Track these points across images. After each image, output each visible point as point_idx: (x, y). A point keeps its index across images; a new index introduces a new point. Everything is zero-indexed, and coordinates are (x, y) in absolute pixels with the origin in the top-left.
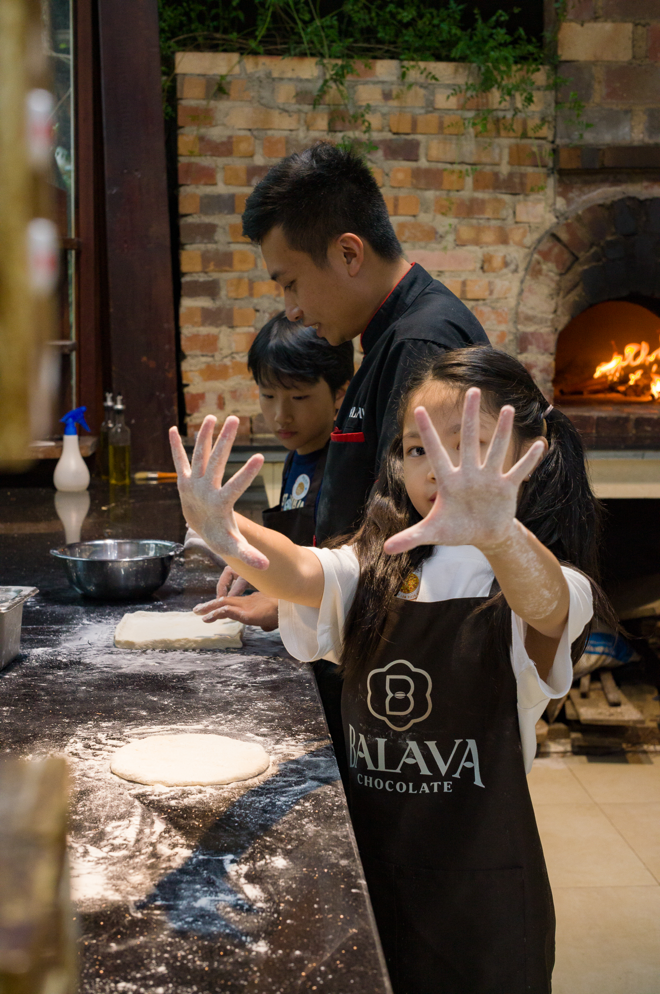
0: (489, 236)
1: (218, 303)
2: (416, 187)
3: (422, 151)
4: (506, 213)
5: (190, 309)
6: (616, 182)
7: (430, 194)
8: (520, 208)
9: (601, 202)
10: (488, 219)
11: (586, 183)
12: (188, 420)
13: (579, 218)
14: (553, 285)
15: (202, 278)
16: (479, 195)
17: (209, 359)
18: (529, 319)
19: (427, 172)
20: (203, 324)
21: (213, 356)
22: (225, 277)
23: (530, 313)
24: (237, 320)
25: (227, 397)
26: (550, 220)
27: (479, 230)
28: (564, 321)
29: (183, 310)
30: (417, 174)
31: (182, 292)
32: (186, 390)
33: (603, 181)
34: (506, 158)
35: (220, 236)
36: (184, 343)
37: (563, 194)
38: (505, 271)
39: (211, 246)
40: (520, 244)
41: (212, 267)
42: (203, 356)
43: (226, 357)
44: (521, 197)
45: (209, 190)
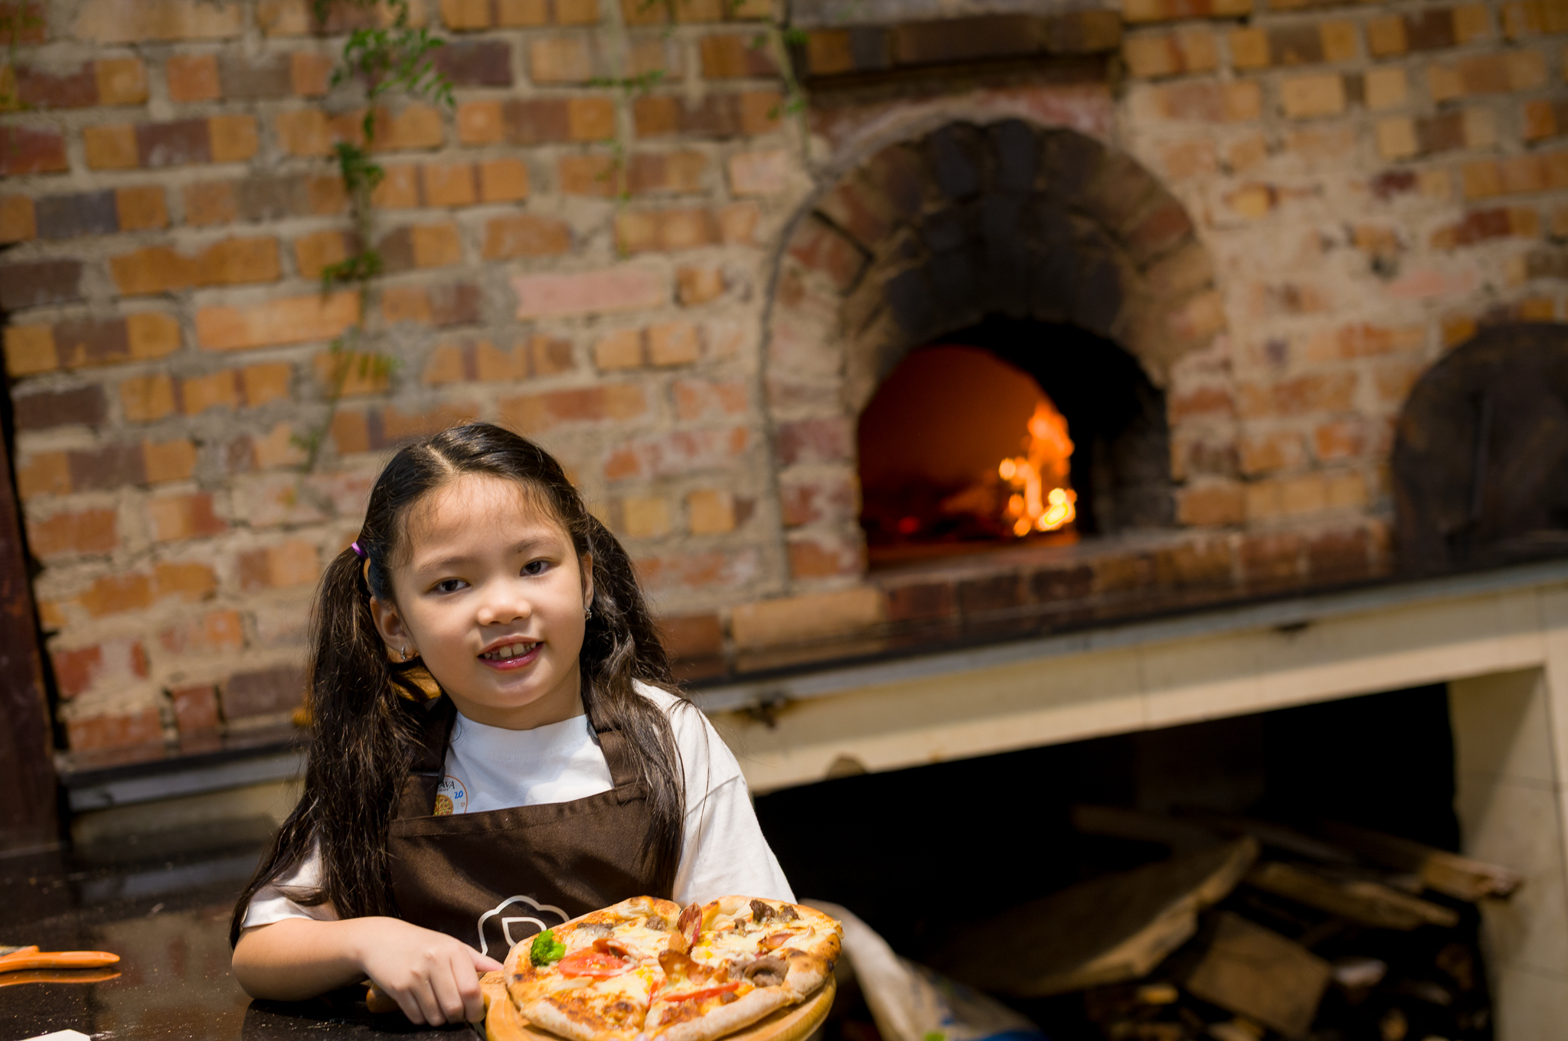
0: (681, 232)
1: (106, 437)
2: (516, 141)
3: (517, 64)
4: (711, 178)
5: (41, 459)
6: (923, 95)
7: (547, 155)
8: (739, 168)
9: (901, 136)
10: (676, 196)
11: (865, 103)
12: (66, 712)
13: (863, 174)
14: (831, 317)
15: (61, 384)
16: (652, 147)
17: (100, 567)
18: (793, 393)
19: (534, 109)
20: (76, 487)
21: (108, 559)
22: (115, 378)
23: (793, 380)
24: (154, 468)
25: (153, 647)
26: (802, 185)
27: (660, 219)
28: (863, 389)
29: (23, 462)
30: (513, 113)
31: (18, 421)
32: (53, 645)
33: (898, 96)
34: (693, 66)
35: (90, 285)
36: (35, 537)
37: (821, 128)
38: (726, 299)
39: (73, 312)
40: (749, 241)
41: (80, 355)
42: (84, 560)
43: (139, 555)
44: (735, 145)
45: (53, 185)
